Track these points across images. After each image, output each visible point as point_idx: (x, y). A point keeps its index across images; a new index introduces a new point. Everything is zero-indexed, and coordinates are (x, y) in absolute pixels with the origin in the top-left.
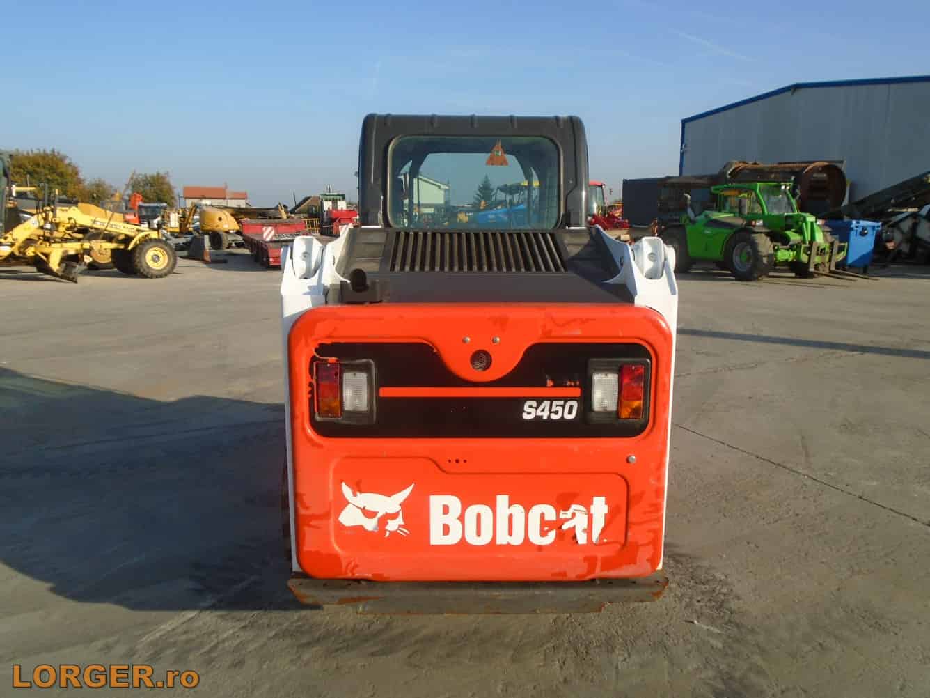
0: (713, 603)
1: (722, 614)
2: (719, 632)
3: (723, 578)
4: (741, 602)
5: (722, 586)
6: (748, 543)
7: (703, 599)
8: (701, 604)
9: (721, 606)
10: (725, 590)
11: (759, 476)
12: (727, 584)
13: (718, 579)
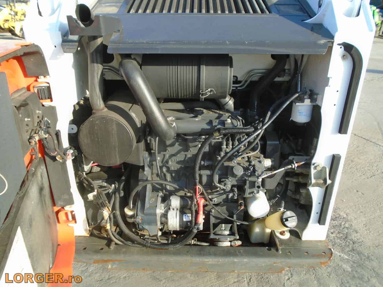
0: (341, 235)
1: (347, 243)
2: (348, 258)
3: (345, 216)
4: (358, 234)
5: (346, 222)
6: (357, 191)
7: (334, 232)
8: (334, 235)
9: (346, 237)
10: (347, 225)
11: (358, 147)
12: (347, 221)
13: (342, 217)
